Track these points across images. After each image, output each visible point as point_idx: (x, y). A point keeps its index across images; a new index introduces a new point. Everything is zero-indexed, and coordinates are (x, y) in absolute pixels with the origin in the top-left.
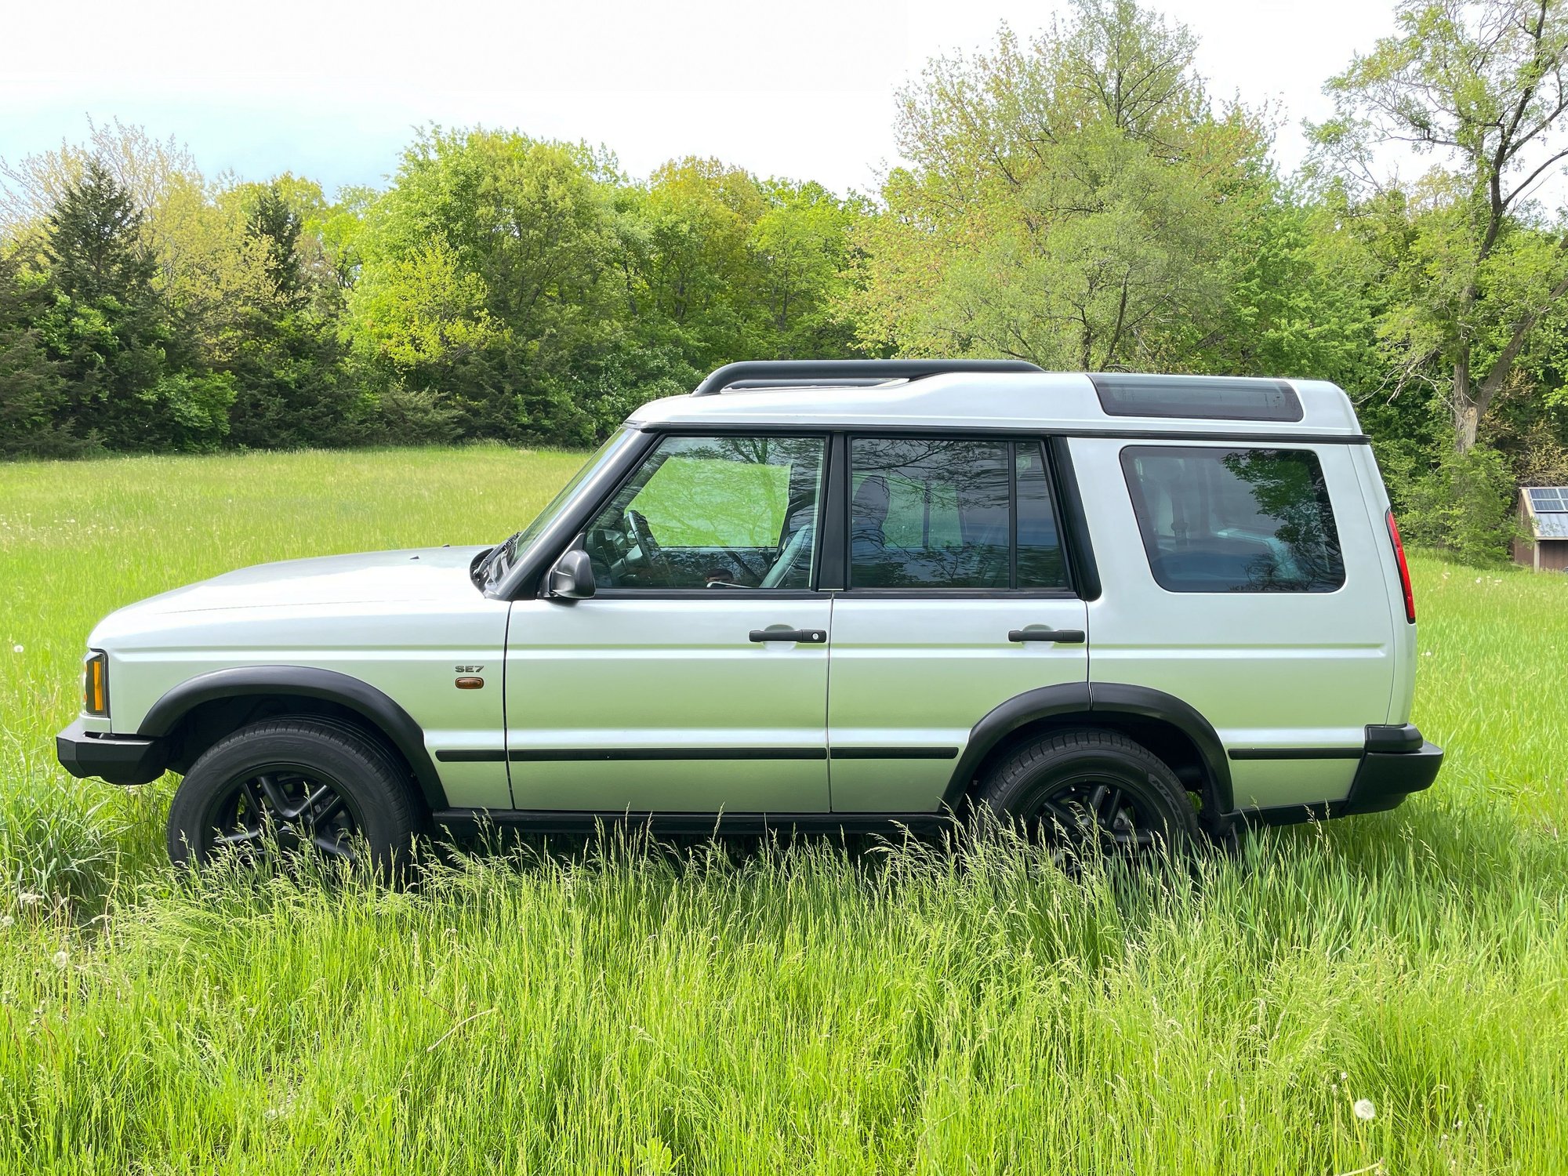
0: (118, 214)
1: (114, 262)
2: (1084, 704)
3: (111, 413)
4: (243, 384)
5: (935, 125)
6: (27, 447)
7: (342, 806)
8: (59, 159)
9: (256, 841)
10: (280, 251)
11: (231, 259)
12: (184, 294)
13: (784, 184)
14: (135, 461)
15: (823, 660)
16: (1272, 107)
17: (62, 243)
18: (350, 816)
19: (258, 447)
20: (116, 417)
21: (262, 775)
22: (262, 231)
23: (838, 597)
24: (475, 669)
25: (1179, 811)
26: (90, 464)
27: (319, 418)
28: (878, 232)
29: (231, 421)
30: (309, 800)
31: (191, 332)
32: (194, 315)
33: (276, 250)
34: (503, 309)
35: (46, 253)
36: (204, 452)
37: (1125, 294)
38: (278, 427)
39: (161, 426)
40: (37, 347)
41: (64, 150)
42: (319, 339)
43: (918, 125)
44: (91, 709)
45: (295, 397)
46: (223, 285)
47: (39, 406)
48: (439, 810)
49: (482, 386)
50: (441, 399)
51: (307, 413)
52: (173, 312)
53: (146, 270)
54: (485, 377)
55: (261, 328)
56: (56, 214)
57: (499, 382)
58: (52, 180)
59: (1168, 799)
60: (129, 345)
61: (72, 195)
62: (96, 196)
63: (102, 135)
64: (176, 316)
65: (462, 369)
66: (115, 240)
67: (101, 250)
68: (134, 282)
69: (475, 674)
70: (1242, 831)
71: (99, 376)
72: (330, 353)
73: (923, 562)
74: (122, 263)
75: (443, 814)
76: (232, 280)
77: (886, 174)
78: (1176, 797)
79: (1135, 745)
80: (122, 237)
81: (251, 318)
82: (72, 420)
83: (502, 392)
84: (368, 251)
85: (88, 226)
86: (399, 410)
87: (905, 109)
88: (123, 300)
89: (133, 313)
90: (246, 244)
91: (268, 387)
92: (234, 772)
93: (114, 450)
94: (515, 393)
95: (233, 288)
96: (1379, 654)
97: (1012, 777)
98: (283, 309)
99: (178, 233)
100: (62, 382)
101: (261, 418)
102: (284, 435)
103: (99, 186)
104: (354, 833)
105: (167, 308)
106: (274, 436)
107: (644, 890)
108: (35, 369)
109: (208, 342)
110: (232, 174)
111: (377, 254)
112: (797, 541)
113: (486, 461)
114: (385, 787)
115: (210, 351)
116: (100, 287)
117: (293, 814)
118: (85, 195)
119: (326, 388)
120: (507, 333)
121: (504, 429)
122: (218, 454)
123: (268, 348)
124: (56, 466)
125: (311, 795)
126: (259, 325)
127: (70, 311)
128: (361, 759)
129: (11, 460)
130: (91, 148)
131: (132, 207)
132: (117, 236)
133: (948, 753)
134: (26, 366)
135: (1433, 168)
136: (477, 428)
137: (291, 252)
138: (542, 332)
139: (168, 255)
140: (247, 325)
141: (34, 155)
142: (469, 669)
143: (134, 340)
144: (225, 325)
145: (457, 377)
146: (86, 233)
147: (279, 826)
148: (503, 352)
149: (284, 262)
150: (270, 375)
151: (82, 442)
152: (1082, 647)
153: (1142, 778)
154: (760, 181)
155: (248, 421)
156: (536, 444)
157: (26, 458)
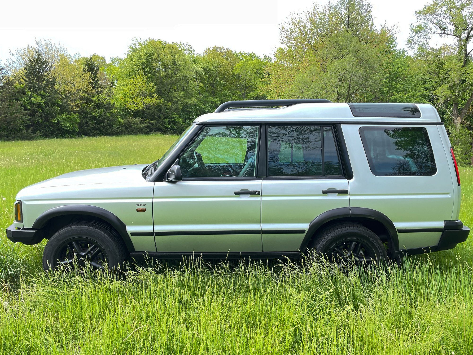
0: (44, 66)
1: (43, 81)
2: (348, 215)
3: (43, 126)
4: (83, 117)
5: (291, 33)
6: (18, 137)
7: (99, 251)
8: (27, 50)
9: (71, 263)
10: (93, 77)
11: (78, 79)
12: (64, 90)
13: (245, 54)
14: (50, 140)
15: (259, 201)
16: (396, 27)
17: (28, 75)
18: (102, 254)
19: (87, 136)
20: (45, 127)
21: (73, 241)
22: (87, 70)
23: (264, 179)
24: (143, 205)
25: (381, 251)
26: (37, 141)
27: (105, 127)
28: (274, 67)
29: (79, 128)
30: (89, 249)
31: (67, 102)
32: (68, 96)
33: (92, 77)
34: (160, 93)
35: (23, 78)
36: (71, 137)
37: (350, 84)
38: (93, 130)
39: (58, 130)
40: (21, 107)
41: (28, 47)
42: (105, 103)
43: (285, 34)
44: (17, 220)
45: (98, 121)
46: (76, 87)
47: (21, 124)
48: (132, 252)
49: (154, 116)
50: (142, 120)
51: (102, 125)
52: (61, 95)
53: (53, 83)
54: (156, 114)
55: (87, 100)
56: (26, 66)
57: (159, 115)
58: (25, 56)
59: (377, 246)
60: (48, 105)
61: (30, 61)
62: (38, 61)
63: (39, 43)
64: (62, 97)
65: (148, 111)
66: (43, 74)
67: (39, 77)
68: (49, 87)
69: (143, 207)
70: (402, 256)
71: (39, 115)
72: (109, 107)
73: (289, 167)
74: (46, 81)
75: (134, 254)
76: (79, 86)
77: (276, 49)
78: (380, 246)
79: (365, 228)
80: (46, 73)
81: (85, 97)
82: (31, 128)
83: (160, 118)
84: (119, 76)
85: (35, 70)
86: (129, 123)
87: (281, 29)
88: (46, 92)
89: (49, 96)
90: (83, 75)
91: (90, 117)
92: (64, 240)
93: (44, 137)
94: (164, 118)
95: (80, 88)
96: (449, 196)
97: (324, 239)
98: (94, 94)
99: (62, 72)
100: (29, 117)
101: (88, 127)
102: (95, 132)
103: (38, 58)
104: (104, 260)
105: (59, 94)
106: (92, 132)
107: (200, 280)
108: (20, 113)
109: (72, 104)
110: (79, 54)
111: (122, 77)
112: (250, 161)
113: (155, 139)
114: (114, 245)
115: (72, 107)
116: (39, 88)
117: (84, 254)
118: (34, 61)
119: (107, 118)
120: (162, 100)
121: (161, 129)
122: (75, 138)
123: (90, 106)
124: (26, 142)
125: (90, 247)
126: (87, 99)
127: (30, 96)
128: (106, 235)
129: (13, 141)
130: (36, 47)
131: (49, 64)
132: (44, 73)
133: (302, 231)
134: (17, 113)
135: (444, 44)
136: (153, 129)
137: (96, 77)
138: (172, 100)
139: (59, 78)
140: (83, 99)
141: (19, 49)
142: (141, 205)
143: (50, 104)
144: (77, 99)
145: (147, 114)
146: (35, 72)
147: (79, 258)
148: (161, 106)
149: (94, 80)
150: (91, 114)
151: (34, 135)
152: (347, 195)
153: (368, 239)
154: (237, 53)
155: (84, 128)
156: (171, 133)
157: (18, 140)
